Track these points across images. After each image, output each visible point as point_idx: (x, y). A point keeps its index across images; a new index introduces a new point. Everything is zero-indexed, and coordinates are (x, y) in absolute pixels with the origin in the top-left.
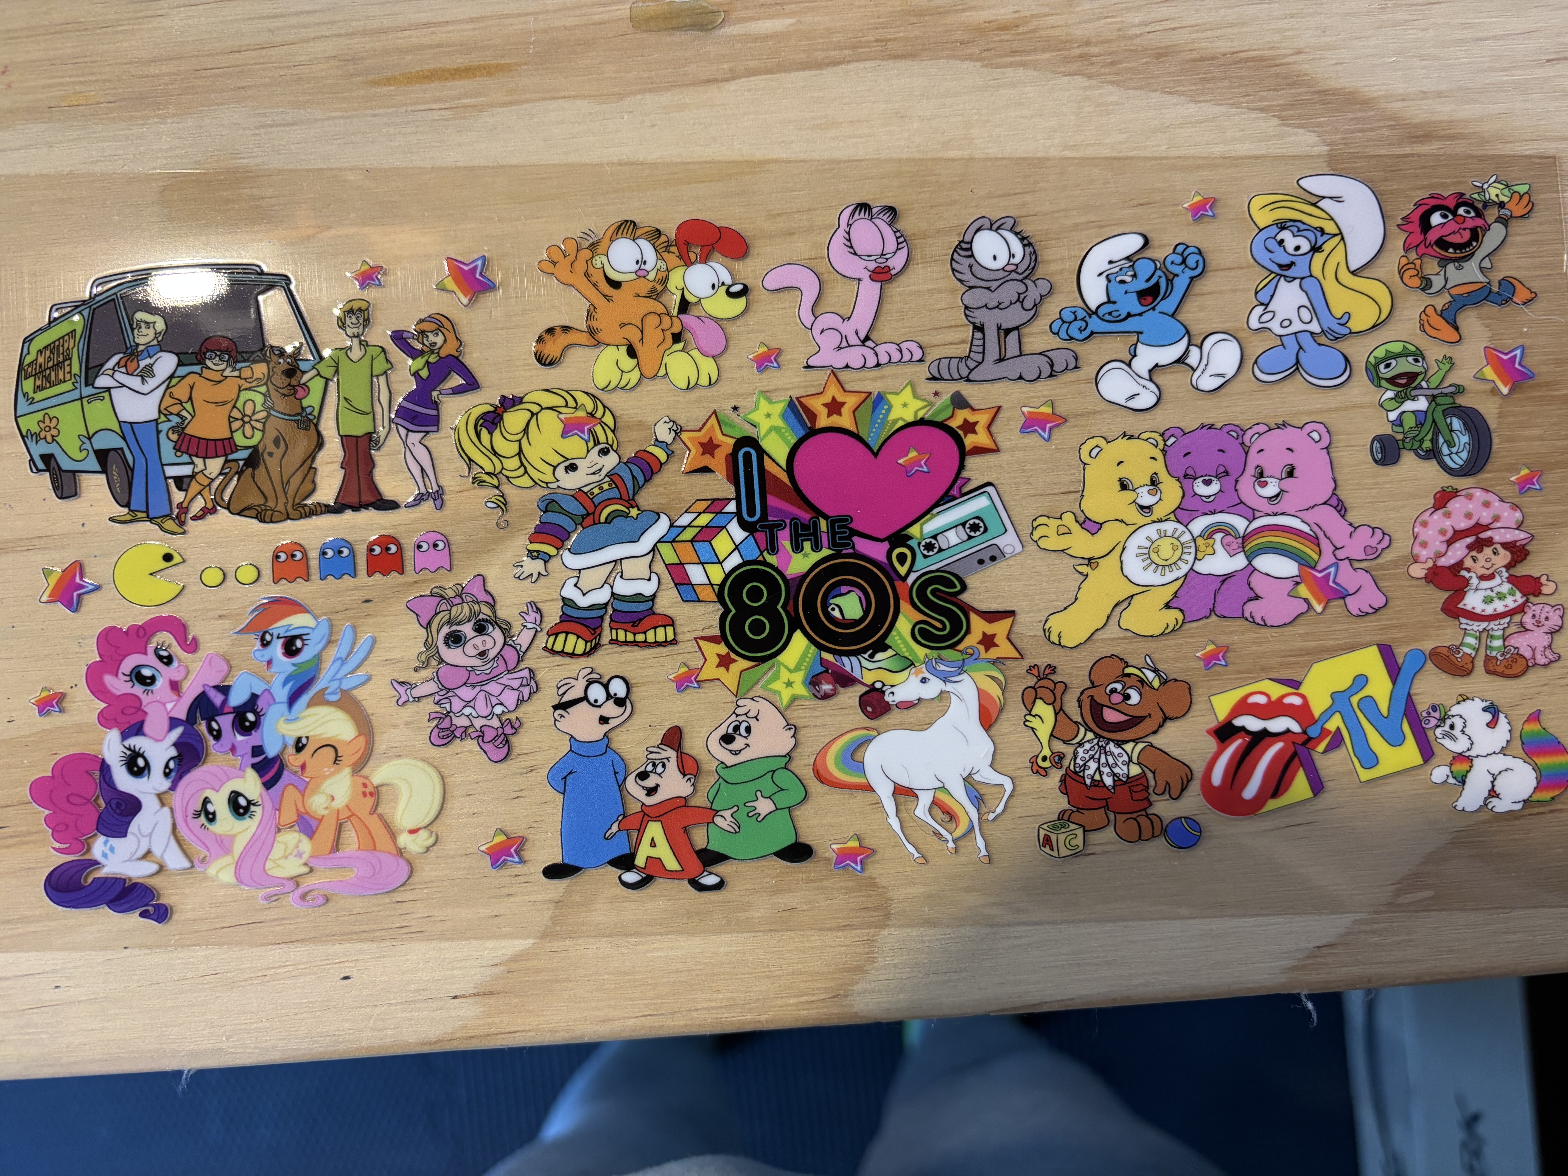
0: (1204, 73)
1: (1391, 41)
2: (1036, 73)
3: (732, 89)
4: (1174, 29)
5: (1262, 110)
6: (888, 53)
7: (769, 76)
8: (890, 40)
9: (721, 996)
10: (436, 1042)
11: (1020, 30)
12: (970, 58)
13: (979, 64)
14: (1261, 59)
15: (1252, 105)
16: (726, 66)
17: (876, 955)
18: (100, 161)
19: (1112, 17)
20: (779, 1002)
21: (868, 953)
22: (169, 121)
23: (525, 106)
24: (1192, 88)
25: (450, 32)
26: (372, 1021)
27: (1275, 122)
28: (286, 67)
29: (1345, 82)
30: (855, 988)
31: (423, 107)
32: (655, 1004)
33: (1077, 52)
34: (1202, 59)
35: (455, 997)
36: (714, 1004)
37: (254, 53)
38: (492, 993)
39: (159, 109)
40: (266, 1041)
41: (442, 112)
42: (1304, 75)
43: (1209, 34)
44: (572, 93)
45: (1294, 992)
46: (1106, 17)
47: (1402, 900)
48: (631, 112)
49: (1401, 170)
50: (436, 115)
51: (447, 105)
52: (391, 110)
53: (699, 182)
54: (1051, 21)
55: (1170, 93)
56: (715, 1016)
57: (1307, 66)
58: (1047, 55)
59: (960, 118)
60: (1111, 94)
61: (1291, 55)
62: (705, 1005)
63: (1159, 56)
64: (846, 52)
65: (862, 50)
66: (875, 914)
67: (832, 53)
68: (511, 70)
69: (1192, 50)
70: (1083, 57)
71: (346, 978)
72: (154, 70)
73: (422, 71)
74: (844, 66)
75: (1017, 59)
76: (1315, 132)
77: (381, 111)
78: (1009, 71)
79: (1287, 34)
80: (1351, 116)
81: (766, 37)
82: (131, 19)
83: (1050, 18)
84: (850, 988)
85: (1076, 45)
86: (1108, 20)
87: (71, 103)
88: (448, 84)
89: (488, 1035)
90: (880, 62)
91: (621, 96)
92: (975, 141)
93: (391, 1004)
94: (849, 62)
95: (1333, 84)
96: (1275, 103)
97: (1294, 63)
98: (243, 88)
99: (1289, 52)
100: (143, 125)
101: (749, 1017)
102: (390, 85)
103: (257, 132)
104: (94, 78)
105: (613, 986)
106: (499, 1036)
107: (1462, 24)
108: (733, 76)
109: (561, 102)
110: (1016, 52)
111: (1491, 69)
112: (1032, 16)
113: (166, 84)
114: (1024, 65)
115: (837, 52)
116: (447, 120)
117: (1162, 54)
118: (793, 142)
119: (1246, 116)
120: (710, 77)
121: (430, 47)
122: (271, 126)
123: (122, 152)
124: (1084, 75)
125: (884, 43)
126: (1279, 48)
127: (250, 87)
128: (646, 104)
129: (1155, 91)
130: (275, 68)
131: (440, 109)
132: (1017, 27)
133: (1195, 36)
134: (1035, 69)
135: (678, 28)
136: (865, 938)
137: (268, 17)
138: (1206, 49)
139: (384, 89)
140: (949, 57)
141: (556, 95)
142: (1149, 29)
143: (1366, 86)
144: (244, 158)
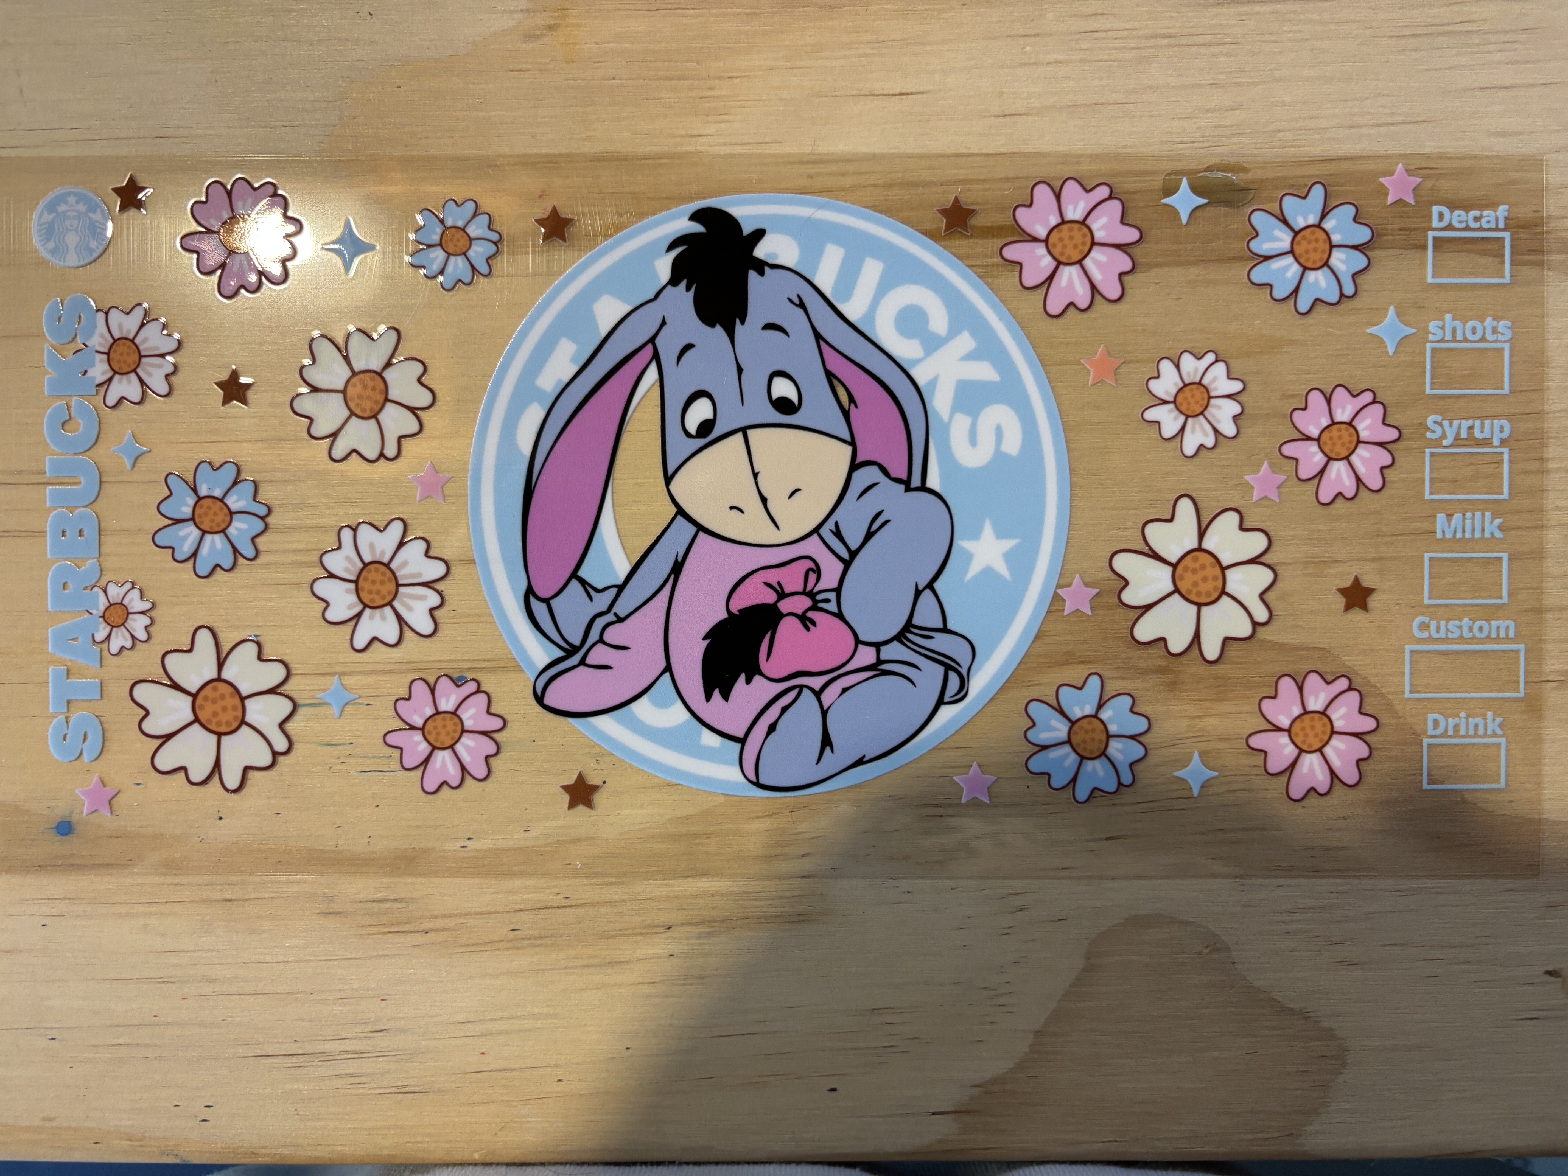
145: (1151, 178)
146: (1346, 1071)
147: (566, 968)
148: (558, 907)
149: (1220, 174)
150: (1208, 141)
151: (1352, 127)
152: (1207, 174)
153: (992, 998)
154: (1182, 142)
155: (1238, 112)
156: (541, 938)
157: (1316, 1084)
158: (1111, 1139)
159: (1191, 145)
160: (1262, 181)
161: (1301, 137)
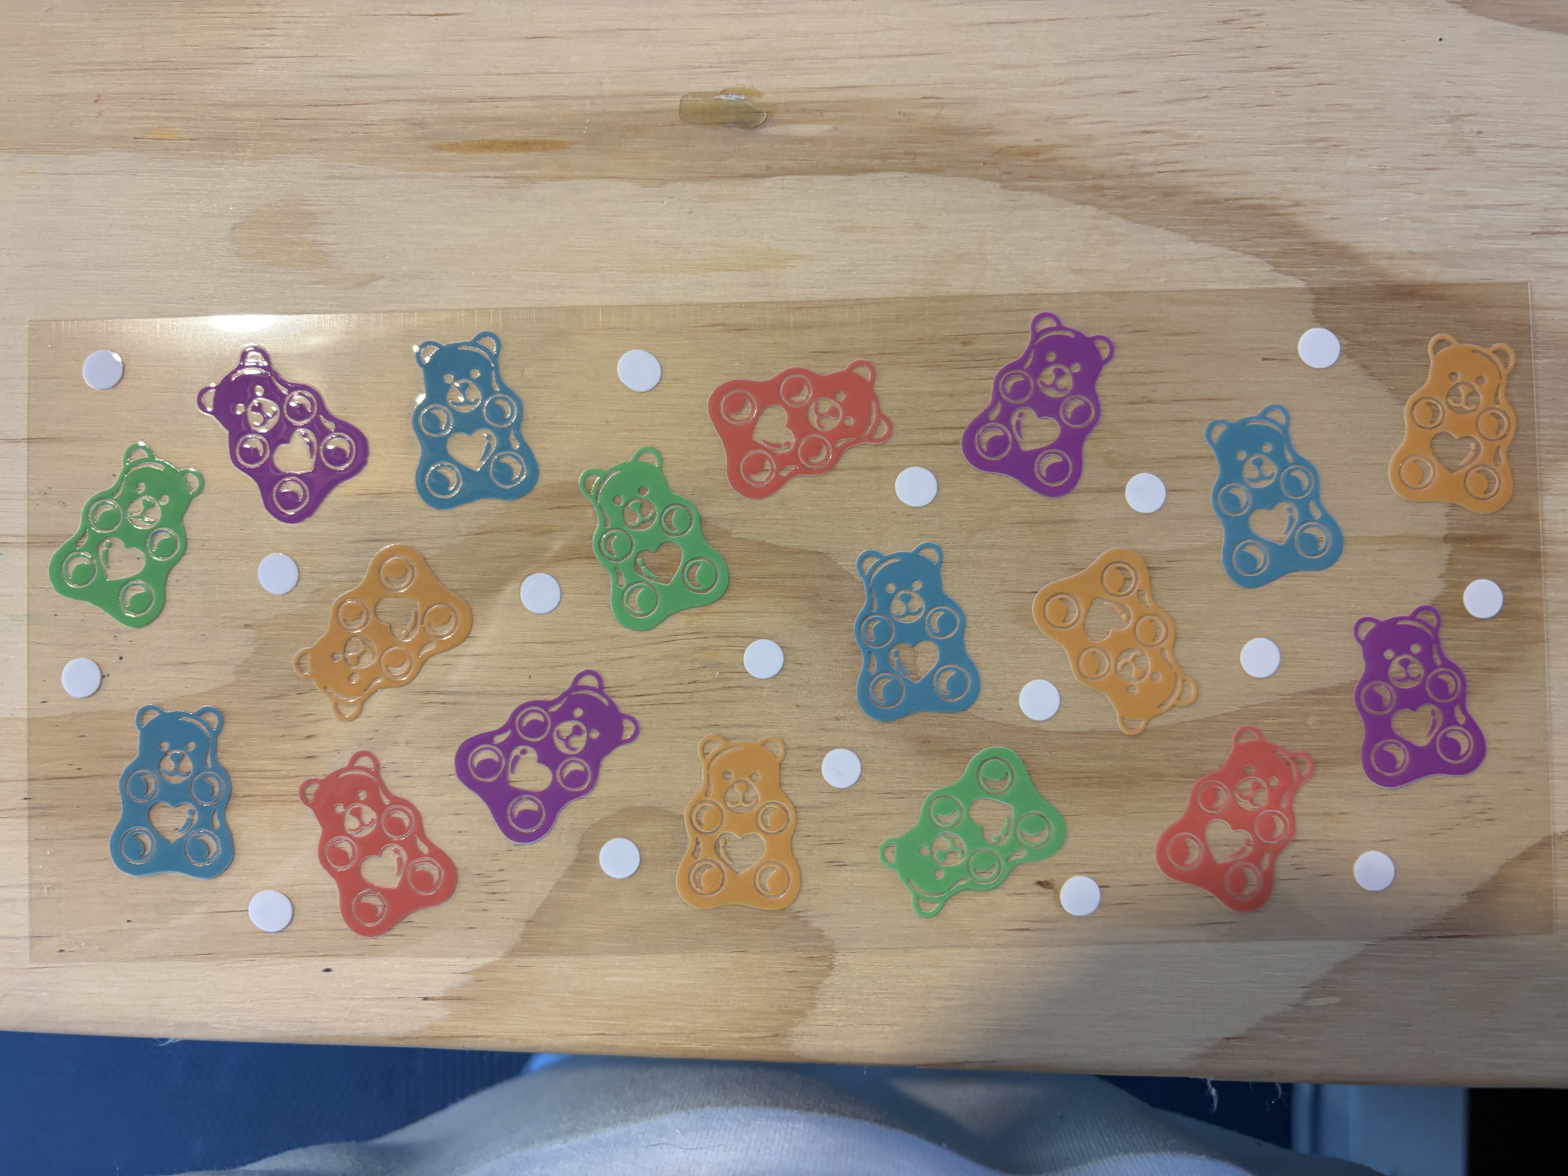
0: (1207, 215)
1: (1386, 201)
2: (1050, 199)
3: (767, 185)
4: (1183, 171)
5: (1257, 255)
6: (916, 166)
7: (803, 177)
8: (919, 154)
9: (670, 1024)
10: (403, 1038)
11: (1041, 157)
12: (991, 178)
13: (998, 185)
14: (1261, 207)
15: (1248, 250)
16: (763, 163)
17: (817, 1002)
18: (178, 194)
19: (1127, 154)
20: (722, 1035)
21: (809, 999)
22: (246, 163)
23: (575, 182)
24: (1193, 228)
25: (512, 107)
26: (347, 1013)
27: (1269, 267)
28: (359, 125)
29: (1339, 236)
30: (794, 1029)
31: (480, 174)
32: (608, 1024)
33: (1090, 183)
34: (1206, 202)
35: (425, 999)
36: (662, 1031)
37: (330, 109)
38: (459, 999)
39: (238, 152)
40: (249, 1020)
41: (498, 181)
42: (1301, 226)
43: (1215, 179)
44: (619, 174)
45: (1201, 1077)
46: (1121, 154)
47: (1311, 1003)
48: (671, 197)
49: (1380, 324)
50: (491, 182)
51: (503, 174)
52: (451, 174)
53: (728, 270)
54: (1070, 152)
55: (1173, 230)
56: (662, 1041)
57: (1303, 218)
58: (1062, 184)
59: (975, 233)
60: (1118, 225)
61: (1290, 206)
62: (654, 1031)
63: (1167, 195)
64: (877, 161)
65: (890, 161)
66: (820, 963)
67: (863, 161)
68: (565, 148)
69: (1197, 193)
70: (1095, 188)
71: (328, 970)
72: (236, 114)
73: (483, 141)
74: (872, 174)
75: (1035, 184)
76: (1303, 280)
77: (441, 174)
78: (1026, 195)
79: (1288, 186)
80: (1339, 268)
81: (802, 140)
82: (219, 63)
83: (1069, 149)
84: (790, 1029)
85: (1090, 177)
86: (1123, 157)
87: (156, 136)
88: (506, 155)
89: (453, 1037)
90: (906, 174)
91: (664, 182)
92: (989, 257)
93: (366, 999)
94: (878, 171)
95: (1326, 237)
96: (1269, 250)
97: (1293, 214)
98: (317, 140)
99: (1289, 203)
100: (221, 164)
101: (694, 1046)
102: (452, 150)
103: (325, 182)
104: (179, 115)
105: (571, 1004)
106: (463, 1039)
107: (1456, 191)
108: (768, 173)
109: (608, 182)
110: (1034, 177)
111: (1478, 237)
112: (1053, 146)
113: (247, 129)
114: (1041, 190)
115: (868, 161)
116: (500, 188)
117: (1169, 193)
118: (818, 241)
119: (1242, 259)
120: (749, 172)
121: (493, 119)
122: (339, 178)
123: (198, 187)
124: (1094, 205)
125: (912, 157)
126: (1279, 200)
127: (323, 140)
128: (686, 192)
129: (1160, 227)
130: (349, 125)
131: (496, 177)
132: (1038, 154)
133: (1202, 179)
134: (1050, 195)
135: (724, 124)
136: (808, 985)
137: (347, 77)
138: (1210, 193)
139: (446, 154)
140: (971, 176)
141: (603, 174)
142: (1159, 169)
143: (1356, 242)
144: (311, 205)
145: (668, 99)
146: (833, 973)
147: (74, 839)
148: (69, 778)
149: (734, 97)
150: (724, 67)
151: (861, 58)
152: (723, 97)
153: (486, 884)
154: (700, 67)
155: (753, 41)
156: (51, 807)
157: (803, 985)
158: (600, 1032)
159: (708, 70)
160: (775, 105)
161: (812, 66)
